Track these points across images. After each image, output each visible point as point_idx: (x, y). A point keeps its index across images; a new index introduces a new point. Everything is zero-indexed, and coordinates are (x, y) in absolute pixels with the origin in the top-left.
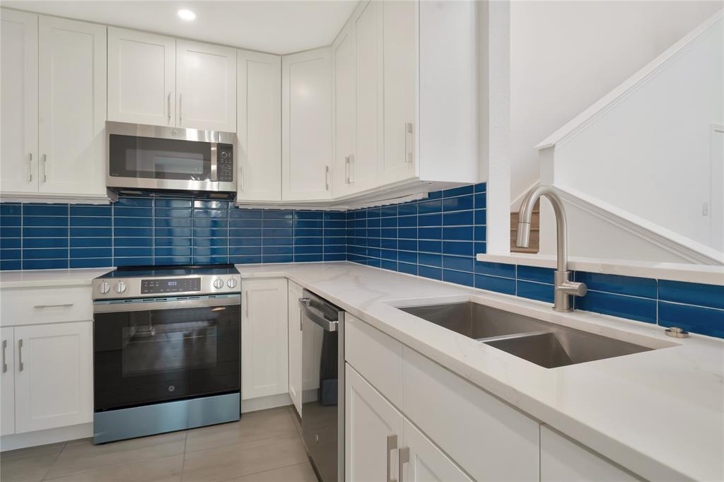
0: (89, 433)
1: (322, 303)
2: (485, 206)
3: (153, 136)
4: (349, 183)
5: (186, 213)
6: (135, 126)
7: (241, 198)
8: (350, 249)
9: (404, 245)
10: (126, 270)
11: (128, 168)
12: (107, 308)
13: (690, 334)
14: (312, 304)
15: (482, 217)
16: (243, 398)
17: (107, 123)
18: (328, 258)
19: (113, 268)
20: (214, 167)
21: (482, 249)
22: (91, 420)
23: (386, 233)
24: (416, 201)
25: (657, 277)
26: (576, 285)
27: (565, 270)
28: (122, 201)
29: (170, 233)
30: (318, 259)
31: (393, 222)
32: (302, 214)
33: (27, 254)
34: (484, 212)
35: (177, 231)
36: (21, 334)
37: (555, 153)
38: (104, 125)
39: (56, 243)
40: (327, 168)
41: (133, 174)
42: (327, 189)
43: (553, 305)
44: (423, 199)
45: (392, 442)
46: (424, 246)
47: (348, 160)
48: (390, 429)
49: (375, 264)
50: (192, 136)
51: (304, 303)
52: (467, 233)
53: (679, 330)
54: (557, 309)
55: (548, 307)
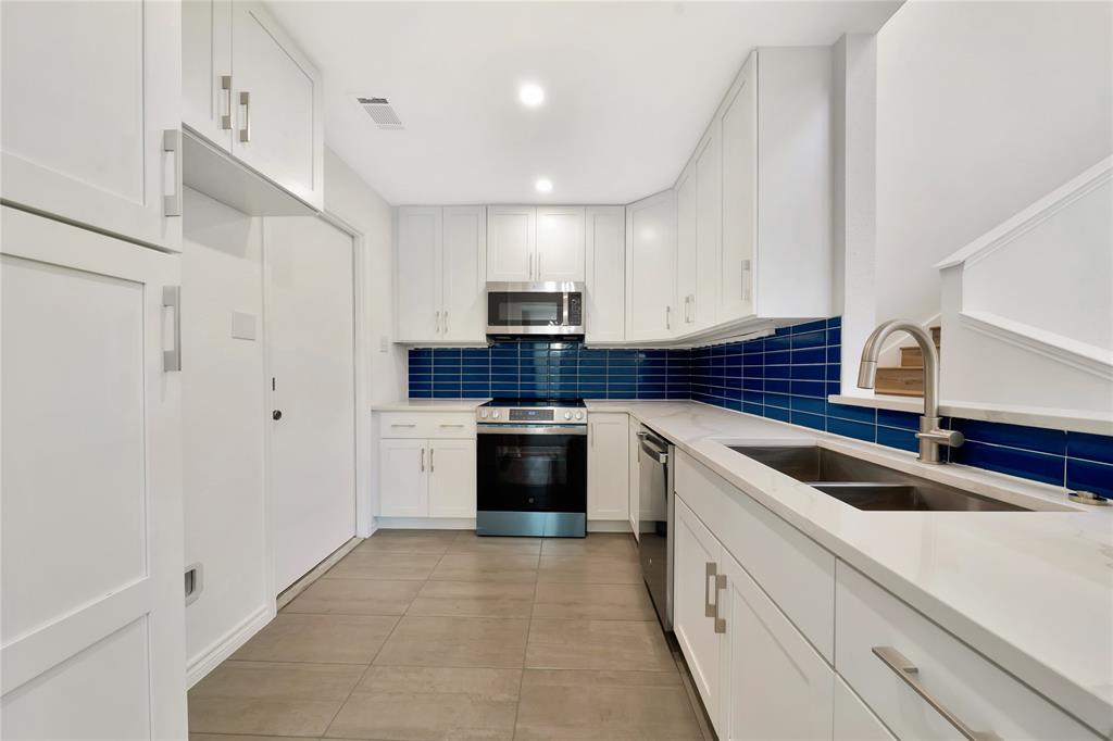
0: (474, 527)
1: (662, 441)
2: (839, 342)
3: (520, 291)
4: (688, 322)
5: (545, 354)
6: (506, 284)
7: (588, 340)
8: (695, 388)
9: (749, 384)
10: (499, 401)
11: (502, 318)
12: (486, 430)
13: (1109, 501)
14: (648, 438)
15: (836, 355)
16: (589, 518)
17: (487, 283)
18: (671, 396)
19: (491, 399)
20: (565, 313)
21: (836, 390)
22: (475, 516)
23: (730, 372)
24: (762, 338)
25: (1066, 428)
26: (948, 434)
27: (934, 415)
28: (498, 345)
29: (533, 371)
30: (661, 396)
31: (737, 361)
32: (649, 353)
33: (436, 386)
34: (839, 349)
35: (539, 368)
36: (433, 445)
37: (964, 273)
38: (484, 285)
39: (453, 378)
40: (669, 308)
41: (505, 323)
42: (668, 328)
43: (918, 455)
44: (770, 336)
45: (711, 568)
46: (771, 386)
47: (687, 300)
48: (710, 556)
49: (720, 403)
50: (550, 288)
51: (641, 437)
52: (818, 373)
53: (1091, 495)
54: (924, 460)
55: (912, 457)
